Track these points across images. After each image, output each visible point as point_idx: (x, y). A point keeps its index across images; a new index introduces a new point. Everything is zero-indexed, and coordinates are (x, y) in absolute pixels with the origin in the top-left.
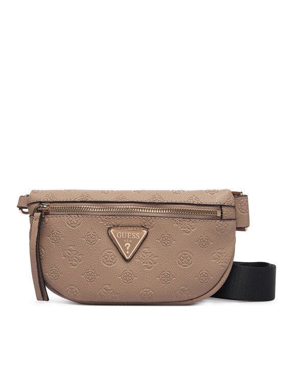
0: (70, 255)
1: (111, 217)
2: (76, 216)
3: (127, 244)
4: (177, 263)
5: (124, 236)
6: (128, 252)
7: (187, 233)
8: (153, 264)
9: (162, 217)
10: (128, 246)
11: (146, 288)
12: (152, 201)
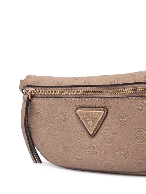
0: (50, 130)
1: (77, 99)
2: (52, 98)
3: (90, 122)
4: (133, 140)
5: (87, 116)
6: (91, 129)
7: (140, 111)
8: (113, 140)
9: (118, 97)
10: (90, 123)
11: (107, 160)
12: (111, 83)
